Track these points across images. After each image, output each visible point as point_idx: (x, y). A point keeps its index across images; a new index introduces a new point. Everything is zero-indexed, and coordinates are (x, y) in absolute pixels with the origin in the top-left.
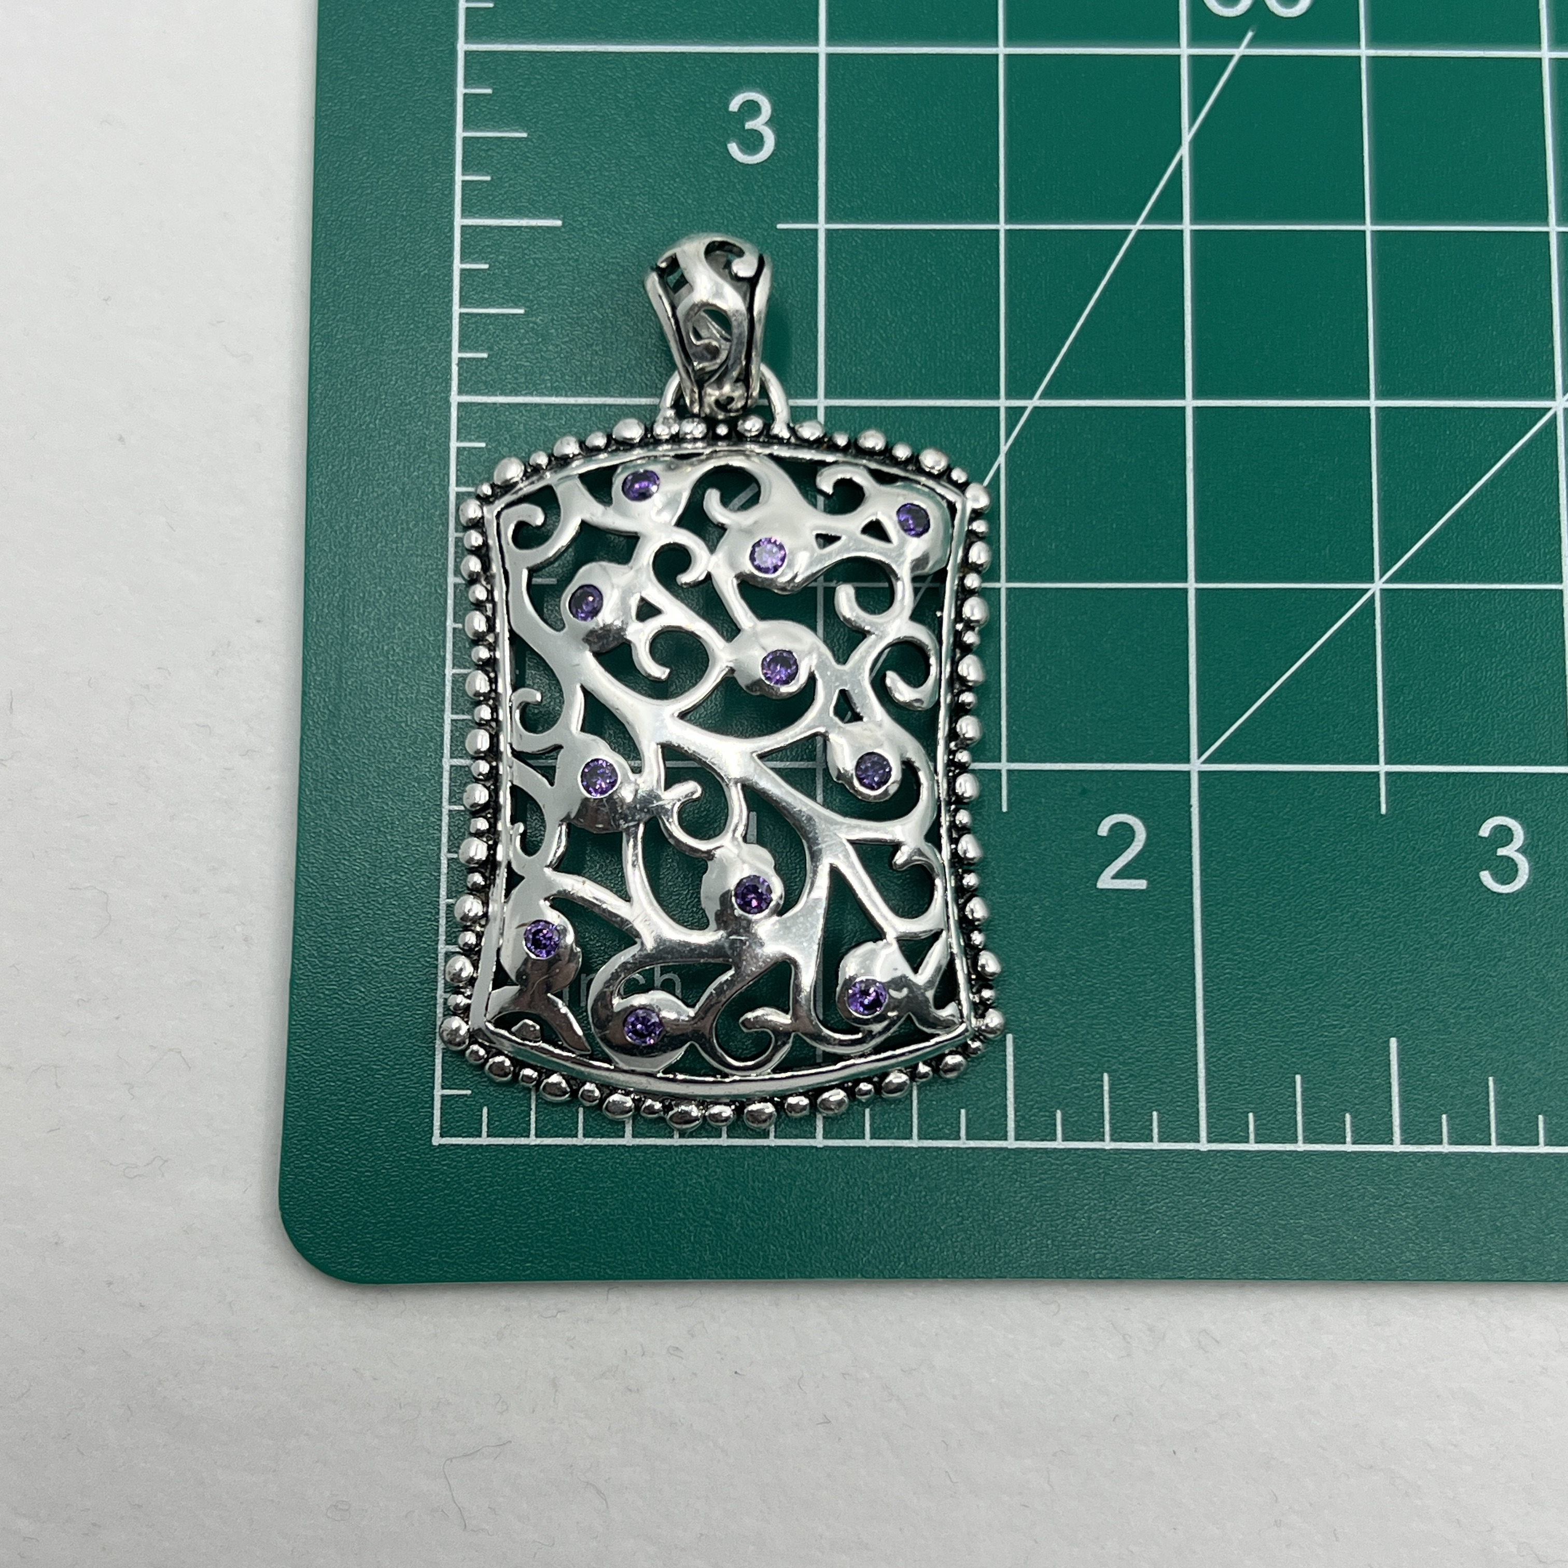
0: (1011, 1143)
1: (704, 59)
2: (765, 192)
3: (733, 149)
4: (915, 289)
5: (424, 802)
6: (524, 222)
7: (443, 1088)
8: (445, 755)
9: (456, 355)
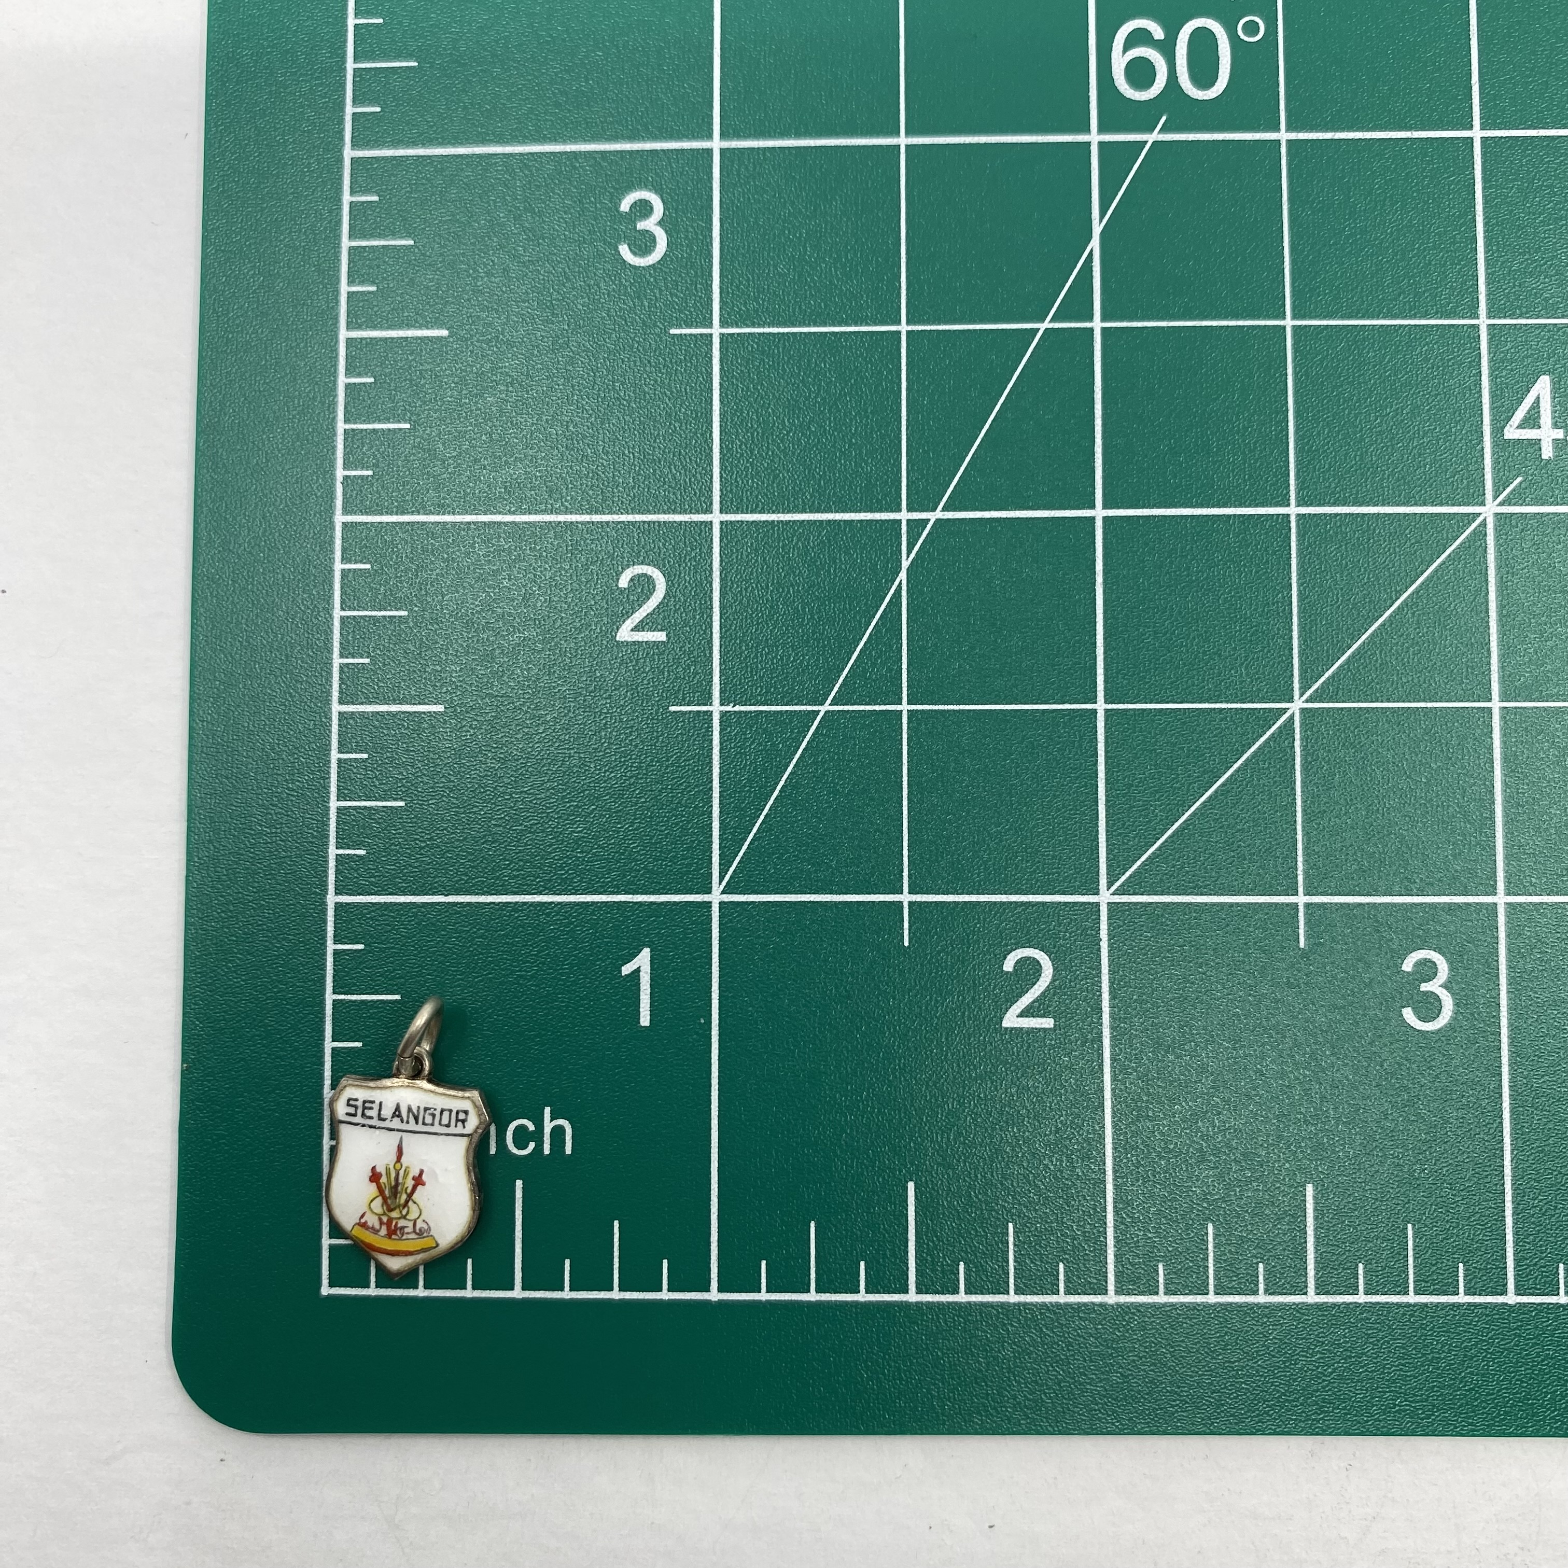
0: (912, 1296)
1: (595, 158)
2: (658, 295)
3: (624, 251)
4: (813, 395)
5: (308, 940)
6: (410, 333)
7: (331, 1237)
8: (330, 892)
9: (340, 473)
